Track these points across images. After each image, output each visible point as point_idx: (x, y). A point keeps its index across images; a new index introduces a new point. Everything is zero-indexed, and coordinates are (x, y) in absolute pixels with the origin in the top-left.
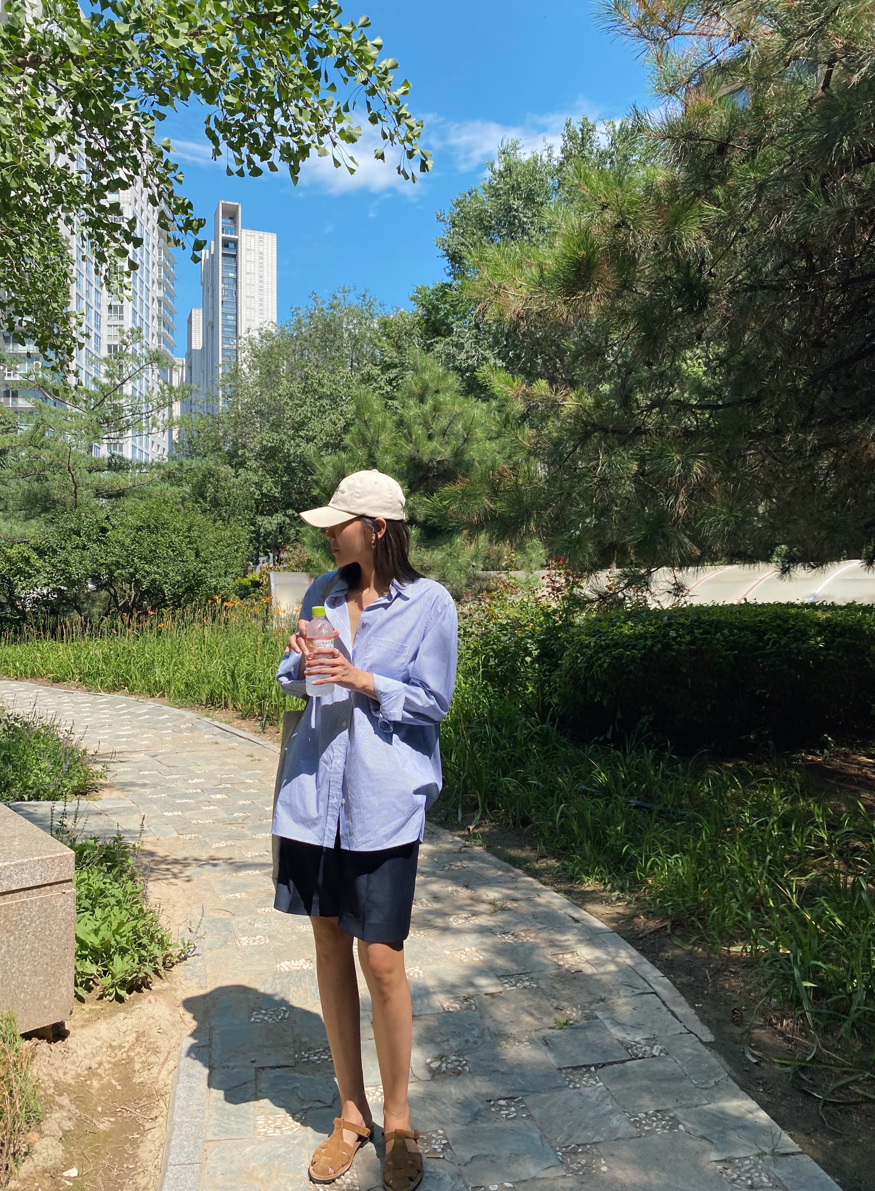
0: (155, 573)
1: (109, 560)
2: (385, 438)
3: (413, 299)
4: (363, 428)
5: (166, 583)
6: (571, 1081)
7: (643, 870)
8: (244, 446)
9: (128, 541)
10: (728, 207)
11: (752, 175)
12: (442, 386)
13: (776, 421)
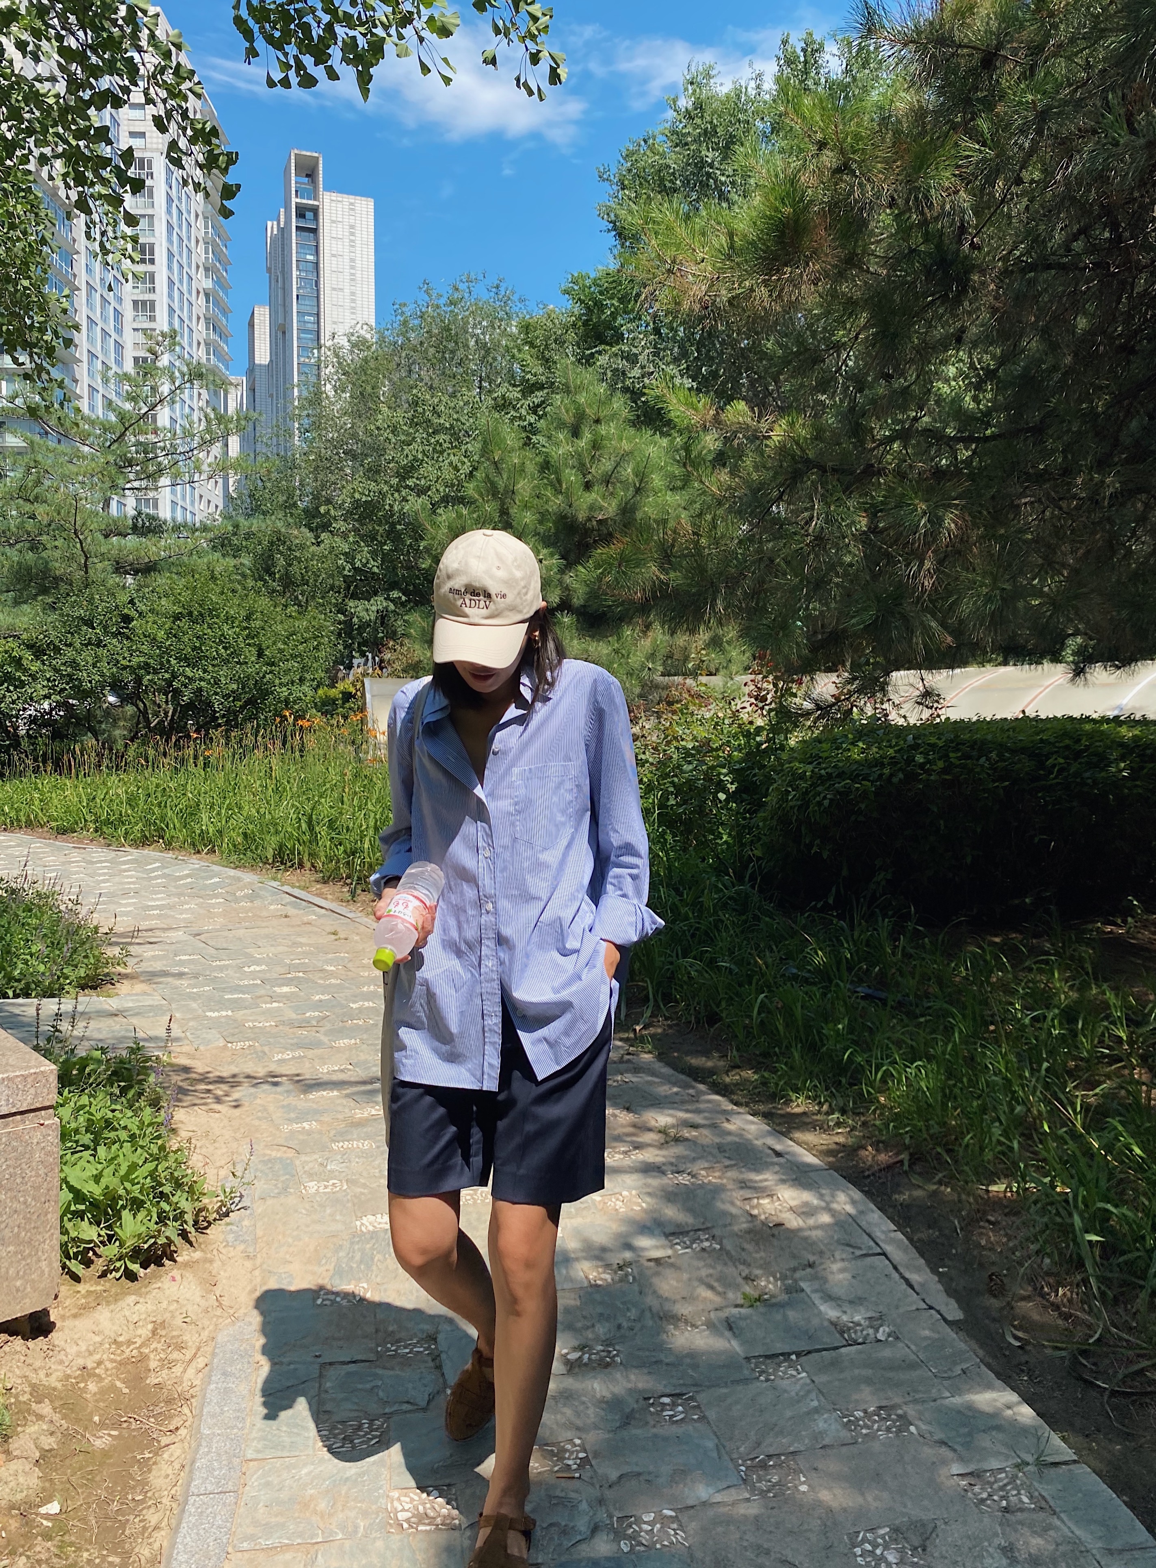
0: (201, 679)
1: (135, 661)
2: (524, 487)
3: (566, 292)
4: (492, 470)
5: (216, 694)
6: (762, 1372)
7: (871, 1084)
8: (329, 501)
9: (161, 634)
10: (996, 144)
11: (1030, 97)
12: (604, 413)
13: (1065, 458)
